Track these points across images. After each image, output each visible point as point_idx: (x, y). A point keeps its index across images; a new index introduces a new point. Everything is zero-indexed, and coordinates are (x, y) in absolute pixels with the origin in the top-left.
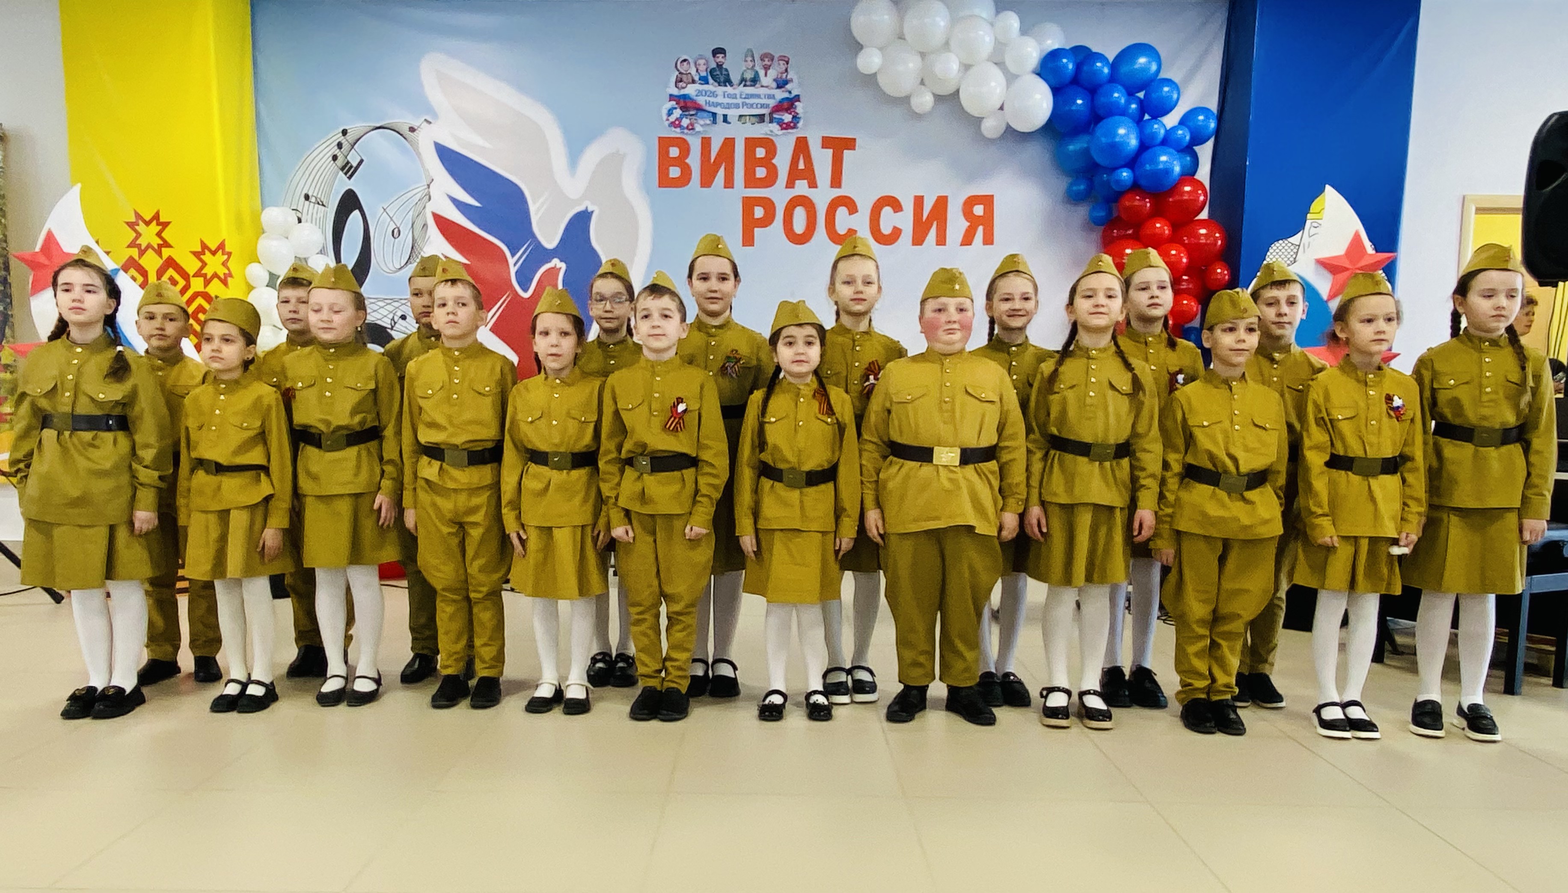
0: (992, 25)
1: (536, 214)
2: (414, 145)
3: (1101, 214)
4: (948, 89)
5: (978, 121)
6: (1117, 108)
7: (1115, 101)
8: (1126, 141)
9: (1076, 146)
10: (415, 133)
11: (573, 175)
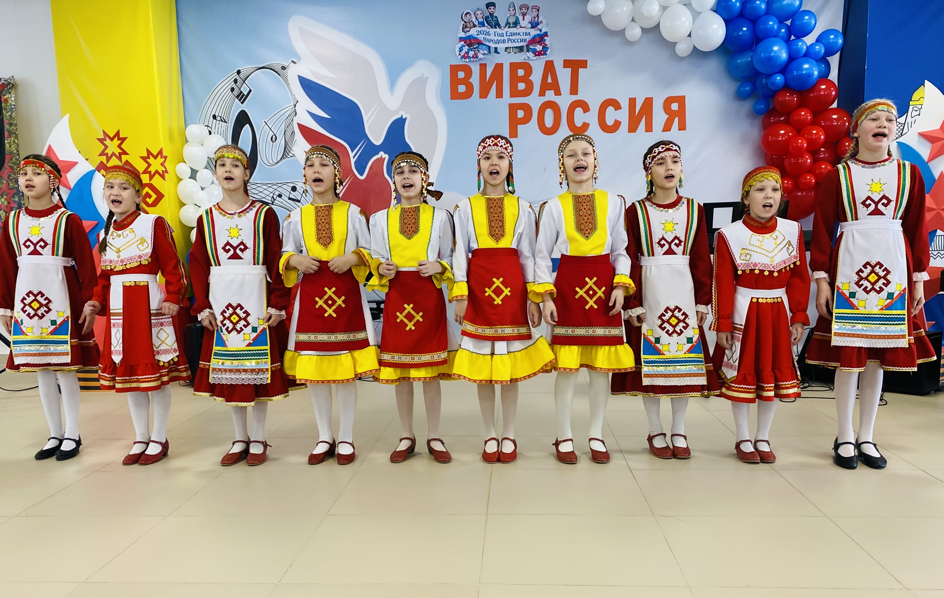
1: (367, 122)
2: (285, 79)
3: (762, 107)
4: (652, 24)
5: (672, 45)
6: (772, 32)
7: (770, 28)
8: (779, 55)
9: (743, 60)
10: (285, 70)
11: (392, 94)
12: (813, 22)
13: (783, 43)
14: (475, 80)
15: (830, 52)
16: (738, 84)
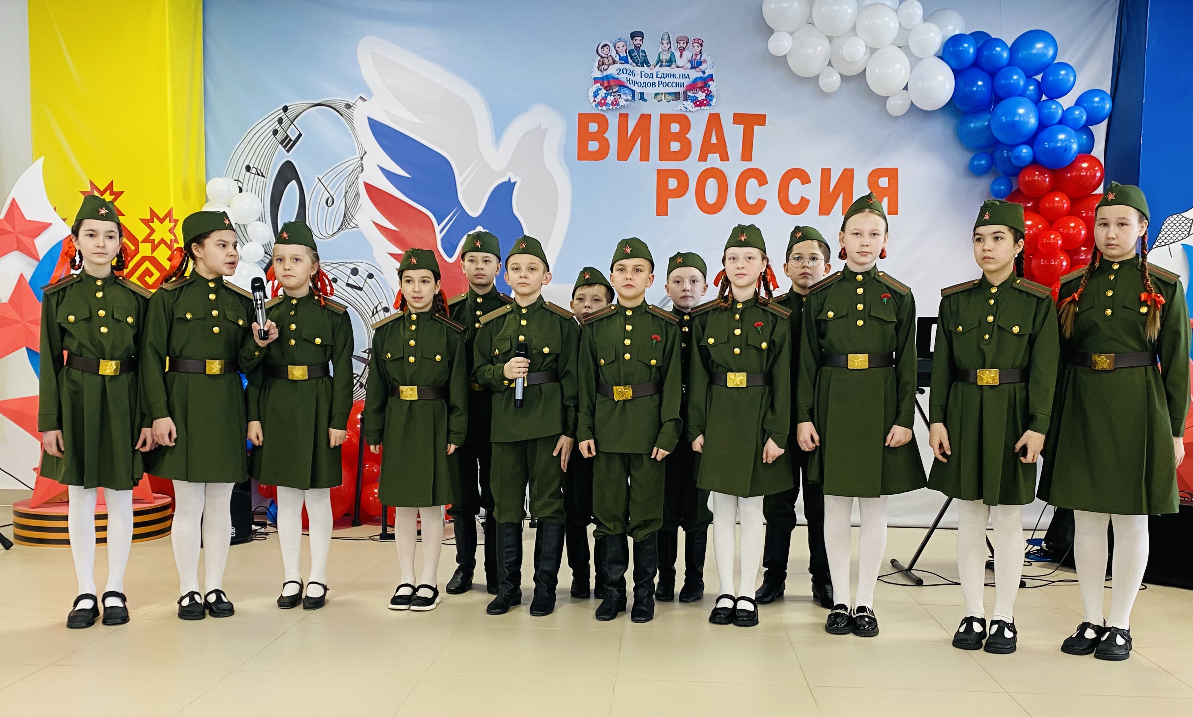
0: (897, 12)
1: (462, 184)
2: (350, 120)
3: (1002, 188)
4: (856, 70)
5: (883, 100)
6: (1016, 90)
7: (1014, 83)
8: (1026, 120)
9: (976, 124)
10: (350, 110)
11: (497, 149)
12: (1072, 79)
13: (1031, 105)
14: (612, 135)
15: (1093, 120)
16: (970, 156)
